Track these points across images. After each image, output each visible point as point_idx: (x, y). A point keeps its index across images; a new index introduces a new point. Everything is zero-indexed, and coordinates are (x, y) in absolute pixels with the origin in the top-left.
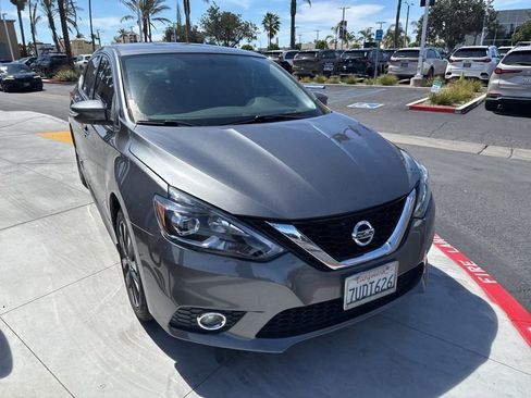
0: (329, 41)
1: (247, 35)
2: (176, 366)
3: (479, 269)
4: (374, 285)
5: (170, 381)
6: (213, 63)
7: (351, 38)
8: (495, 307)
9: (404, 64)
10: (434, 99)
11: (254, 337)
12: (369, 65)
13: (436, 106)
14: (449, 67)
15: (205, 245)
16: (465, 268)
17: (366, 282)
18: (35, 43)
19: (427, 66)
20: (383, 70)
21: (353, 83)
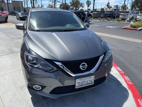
0: (105, 8)
1: (81, 6)
2: (31, 98)
3: (128, 79)
4: (86, 82)
5: (28, 102)
6: (56, 14)
7: (111, 7)
8: (130, 92)
9: (124, 15)
10: (131, 26)
11: (49, 93)
12: (114, 15)
13: (132, 28)
14: (138, 17)
15: (36, 66)
16: (124, 78)
17: (83, 81)
18: (27, 7)
19: (131, 16)
20: (118, 17)
21: (109, 20)
